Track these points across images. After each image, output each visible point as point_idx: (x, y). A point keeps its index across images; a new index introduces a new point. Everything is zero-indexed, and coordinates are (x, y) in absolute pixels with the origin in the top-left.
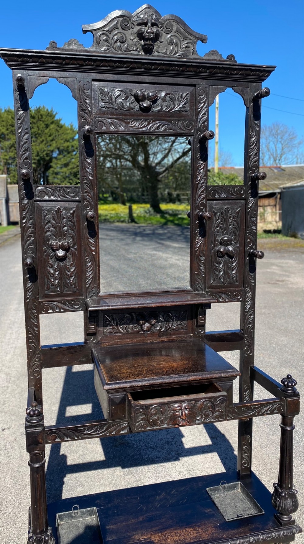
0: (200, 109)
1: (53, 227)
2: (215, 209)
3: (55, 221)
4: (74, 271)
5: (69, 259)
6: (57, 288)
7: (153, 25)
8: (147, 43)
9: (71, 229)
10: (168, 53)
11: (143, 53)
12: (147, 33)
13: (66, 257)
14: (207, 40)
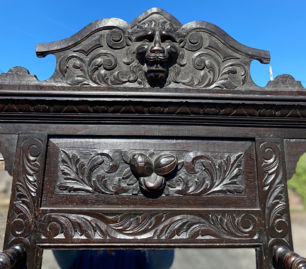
0: (267, 188)
8: (154, 68)
10: (196, 83)
11: (148, 86)
12: (153, 51)
14: (269, 59)
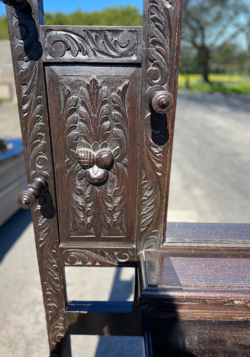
1: (82, 120)
3: (87, 109)
4: (120, 203)
5: (113, 181)
6: (90, 228)
9: (118, 126)
13: (107, 179)
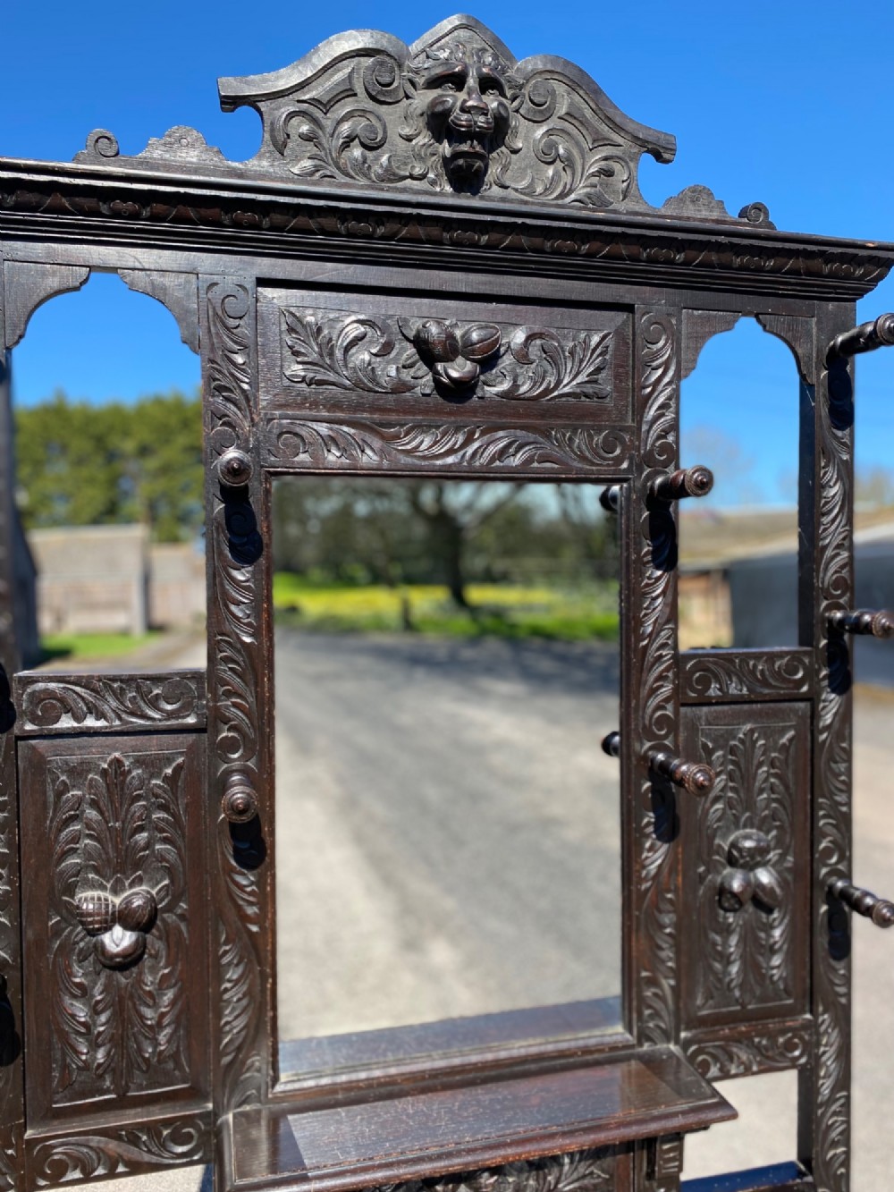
0: (649, 390)
1: (89, 836)
2: (707, 736)
3: (101, 813)
4: (173, 1003)
5: (156, 957)
6: (101, 1077)
7: (488, 84)
8: (465, 147)
9: (165, 840)
10: (539, 189)
11: (448, 189)
12: (464, 110)
13: (143, 953)
14: (673, 151)
